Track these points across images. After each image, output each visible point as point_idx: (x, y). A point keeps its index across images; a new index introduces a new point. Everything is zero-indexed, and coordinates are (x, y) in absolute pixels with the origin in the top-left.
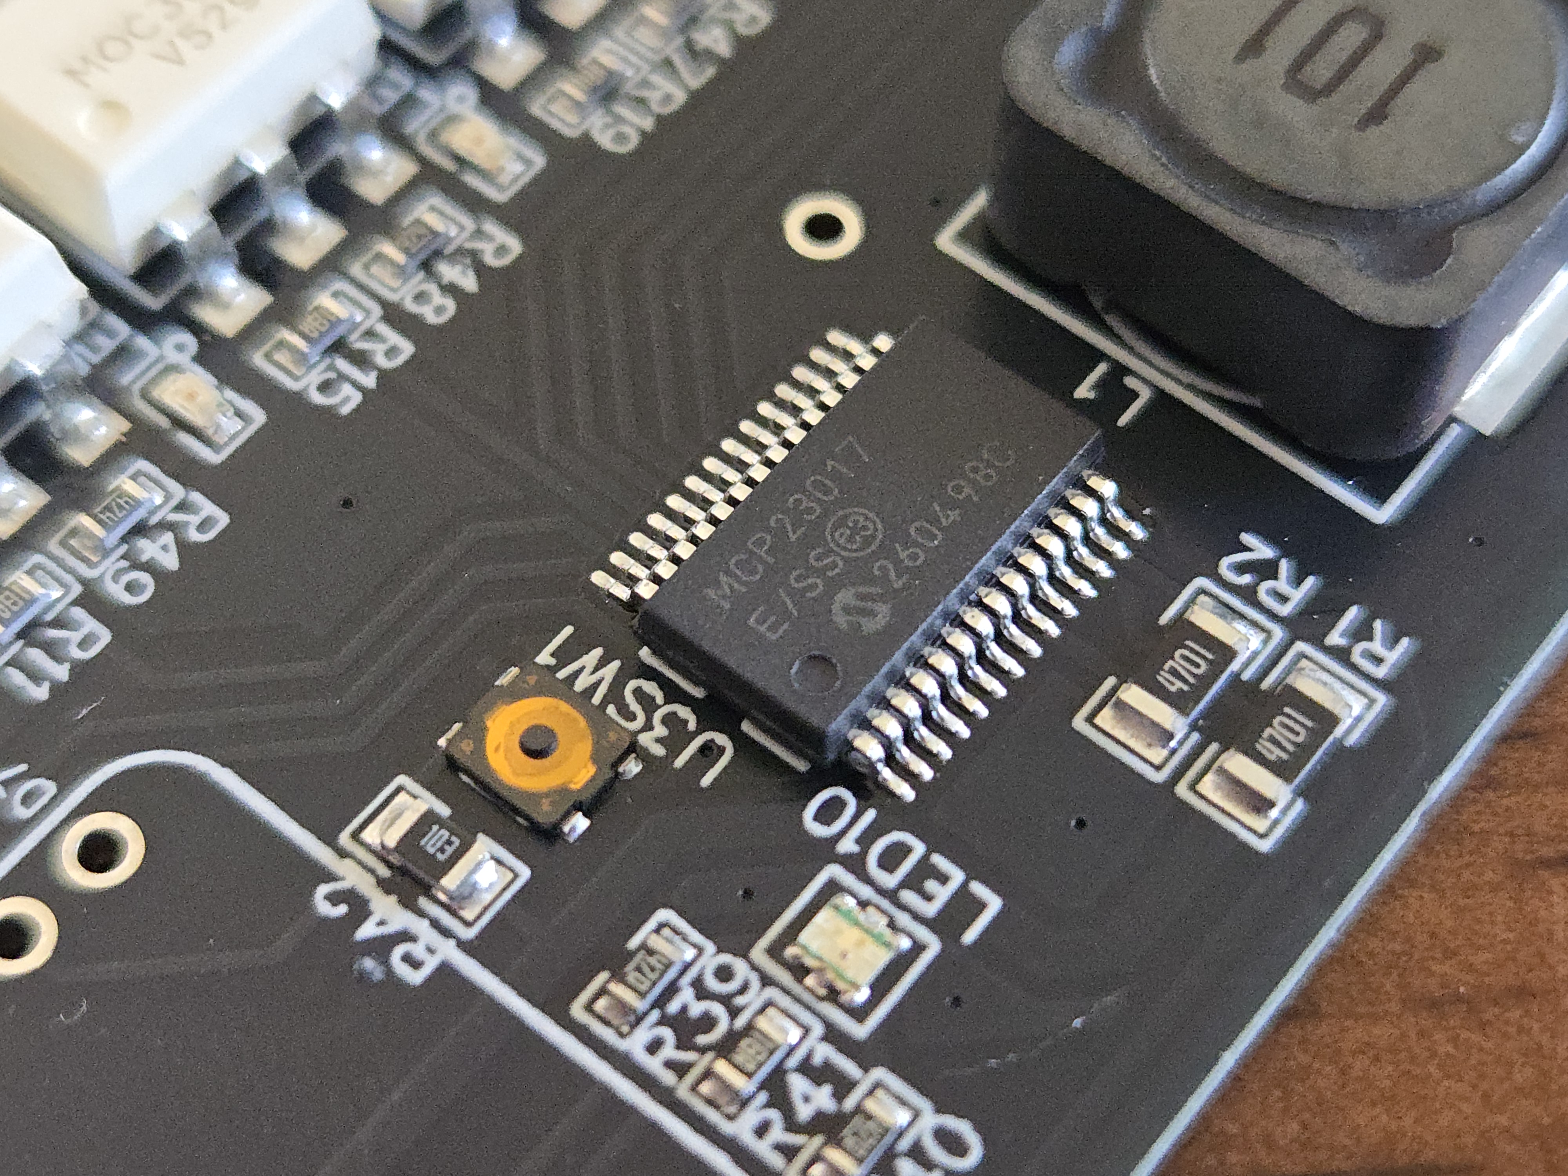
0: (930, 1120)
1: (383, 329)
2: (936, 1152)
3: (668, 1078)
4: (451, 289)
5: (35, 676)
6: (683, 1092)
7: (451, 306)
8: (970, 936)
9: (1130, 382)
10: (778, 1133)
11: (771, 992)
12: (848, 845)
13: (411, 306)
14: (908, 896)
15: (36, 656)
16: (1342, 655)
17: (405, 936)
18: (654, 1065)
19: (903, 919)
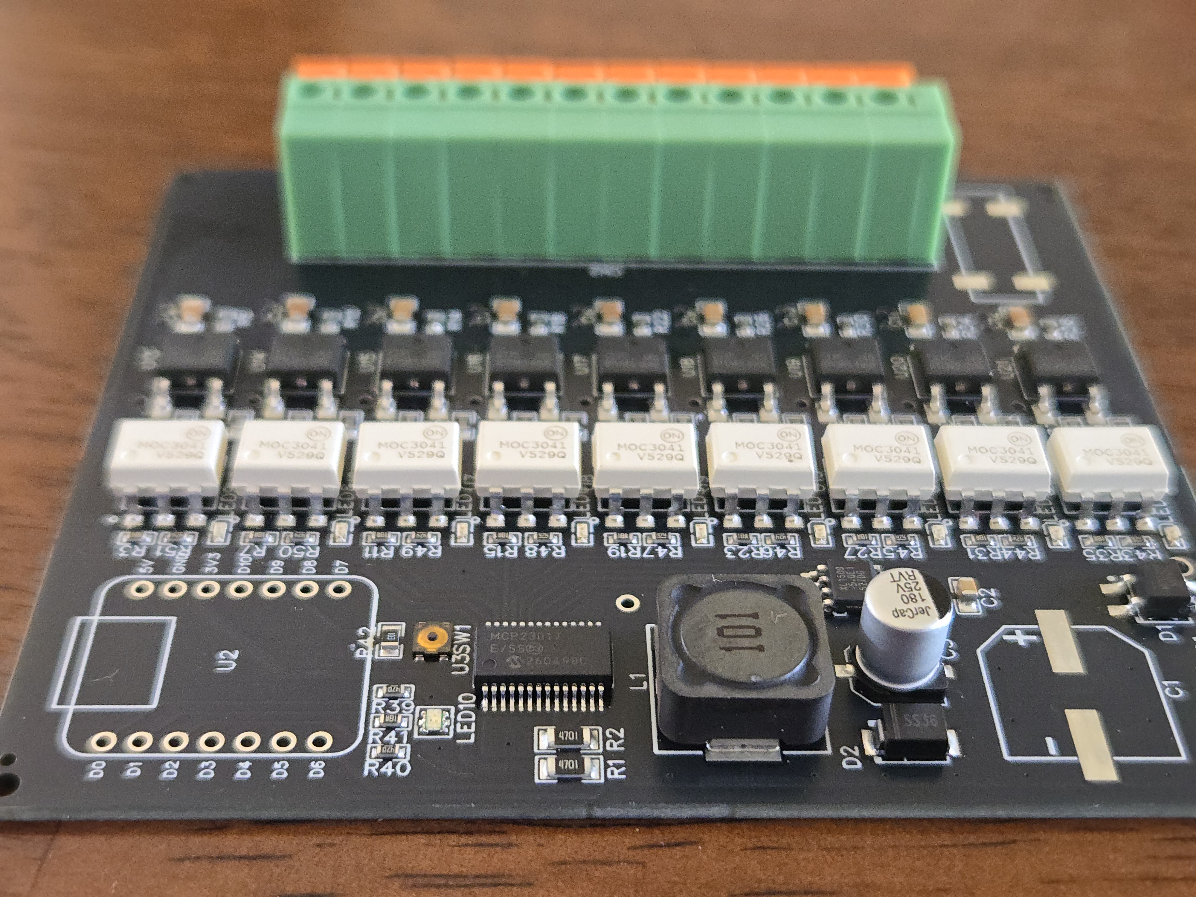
0: (406, 761)
1: (516, 549)
2: (398, 768)
4: (539, 553)
5: (370, 552)
6: (372, 716)
7: (535, 554)
8: (458, 741)
9: (645, 683)
12: (461, 707)
13: (527, 549)
15: (376, 549)
16: (607, 766)
17: (366, 648)
18: (374, 707)
19: (452, 727)
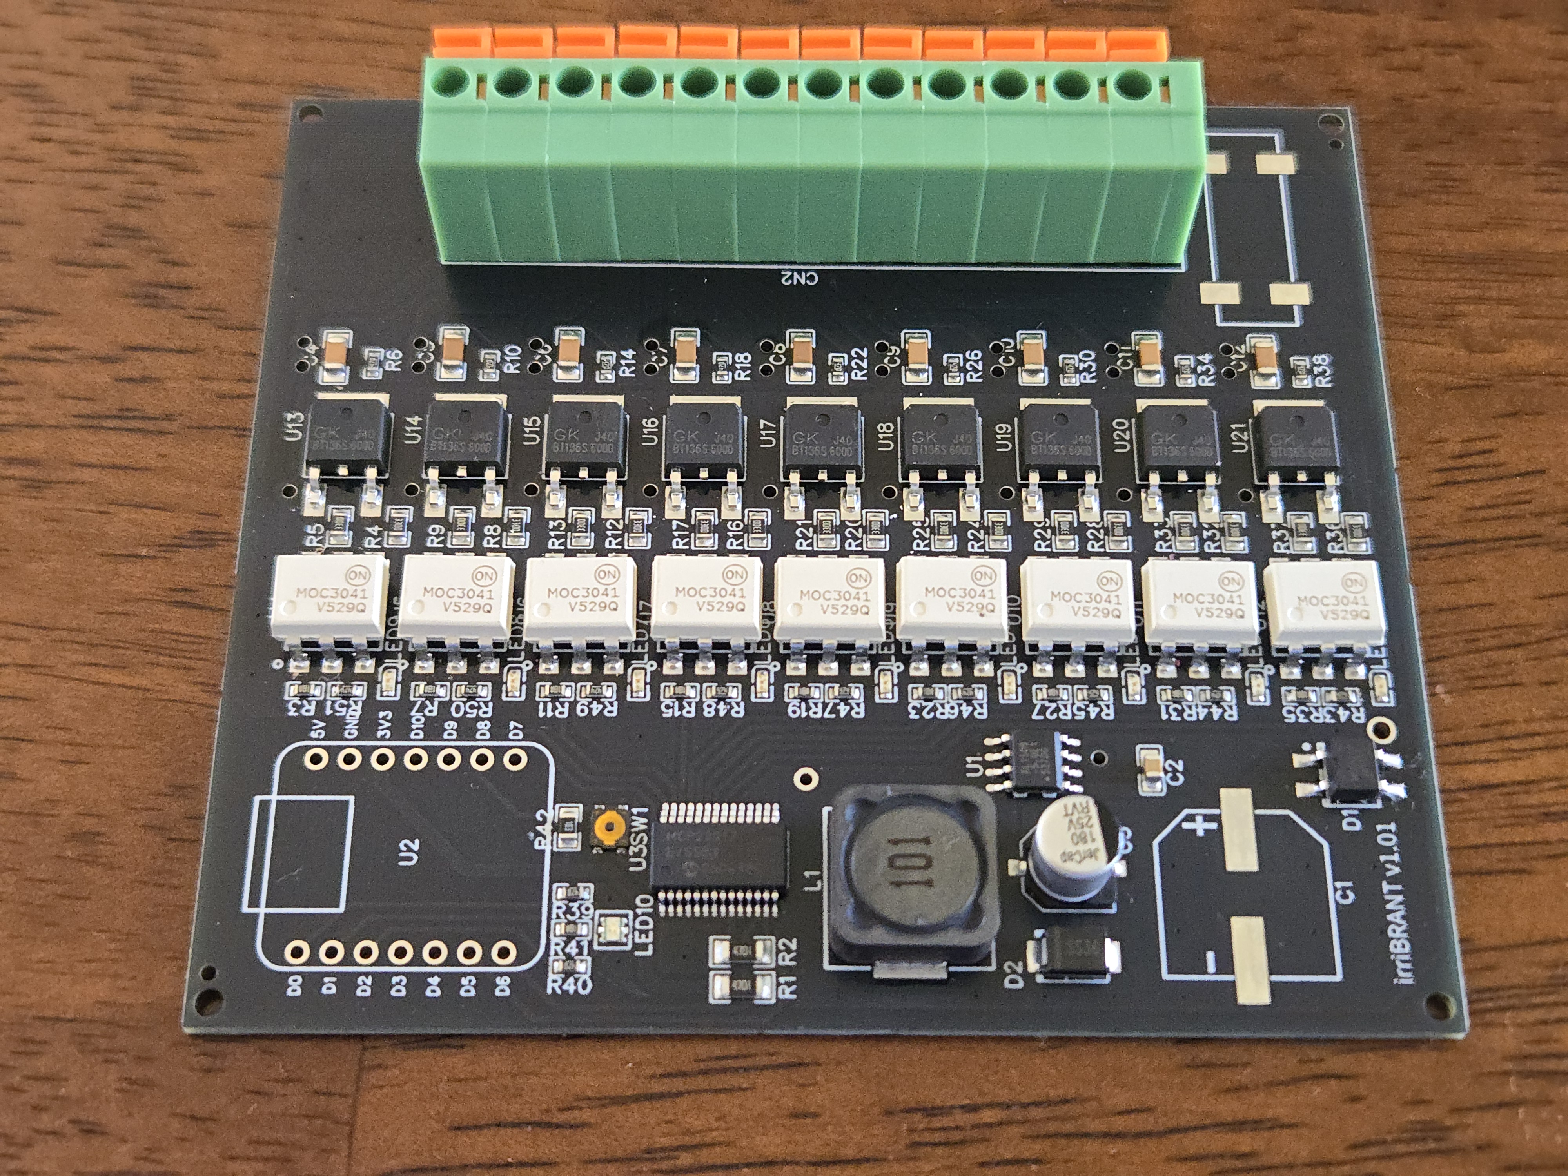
0: (587, 977)
1: (694, 705)
2: (580, 983)
3: (554, 916)
4: (717, 710)
5: (545, 710)
9: (819, 883)
10: (559, 948)
11: (591, 922)
12: (639, 911)
13: (705, 706)
14: (637, 933)
15: (550, 705)
17: (544, 837)
18: (555, 911)
19: (630, 936)
